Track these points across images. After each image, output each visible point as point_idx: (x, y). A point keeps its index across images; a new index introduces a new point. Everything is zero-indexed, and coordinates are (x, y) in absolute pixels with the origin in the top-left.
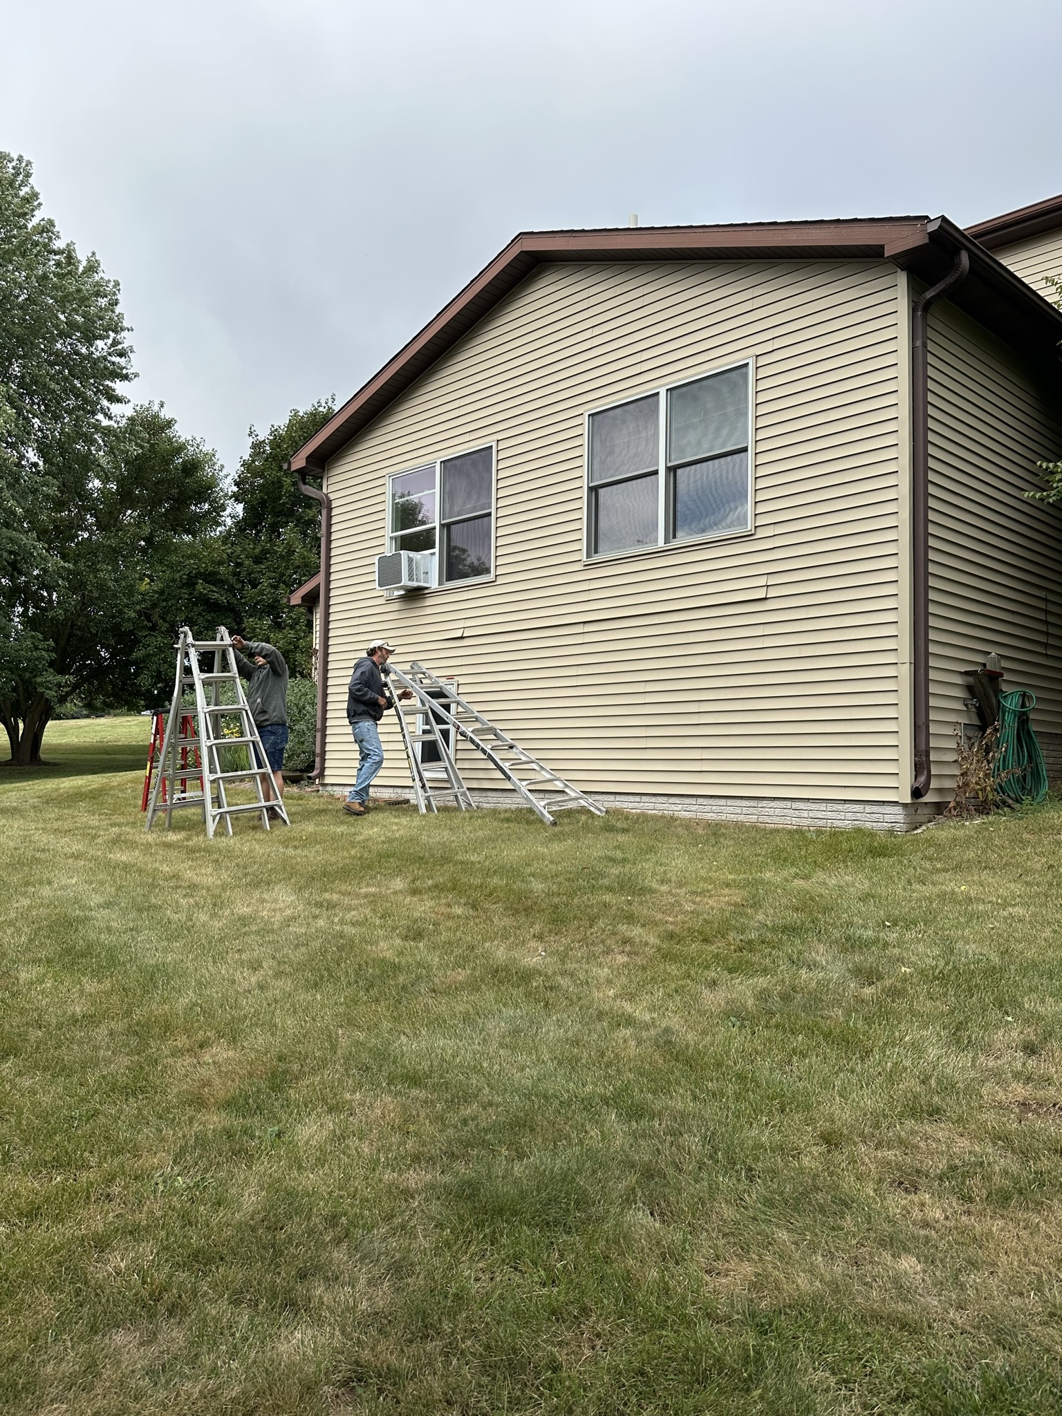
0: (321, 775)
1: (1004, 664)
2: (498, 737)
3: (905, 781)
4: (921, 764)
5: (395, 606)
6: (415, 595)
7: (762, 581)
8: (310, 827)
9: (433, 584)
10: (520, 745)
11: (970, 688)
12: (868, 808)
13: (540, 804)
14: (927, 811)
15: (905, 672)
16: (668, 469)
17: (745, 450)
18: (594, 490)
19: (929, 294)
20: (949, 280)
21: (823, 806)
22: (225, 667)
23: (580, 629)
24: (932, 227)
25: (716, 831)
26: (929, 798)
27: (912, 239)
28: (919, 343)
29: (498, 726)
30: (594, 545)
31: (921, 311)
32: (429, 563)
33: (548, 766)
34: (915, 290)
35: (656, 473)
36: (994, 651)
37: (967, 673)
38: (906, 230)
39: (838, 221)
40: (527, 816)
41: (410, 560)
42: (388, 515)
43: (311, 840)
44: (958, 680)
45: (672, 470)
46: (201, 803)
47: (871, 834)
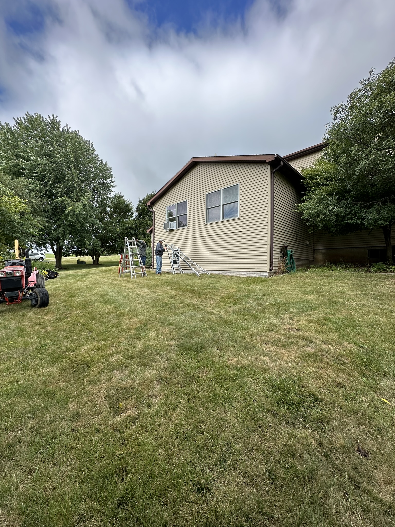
0: (153, 267)
1: (288, 245)
2: (188, 259)
3: (268, 268)
4: (272, 264)
5: (168, 233)
6: (171, 230)
7: (241, 228)
8: (151, 277)
9: (175, 229)
10: (193, 261)
11: (281, 249)
12: (261, 273)
13: (197, 273)
14: (272, 273)
15: (269, 246)
16: (223, 205)
17: (238, 201)
18: (208, 209)
19: (275, 170)
20: (279, 167)
21: (252, 273)
22: (134, 245)
23: (205, 237)
24: (275, 156)
25: (232, 278)
26: (273, 271)
27: (272, 159)
28: (272, 180)
29: (188, 257)
30: (208, 221)
31: (273, 173)
32: (175, 224)
33: (198, 265)
34: (272, 169)
35: (220, 206)
36: (286, 242)
37: (281, 246)
38: (270, 157)
39: (257, 155)
40: (194, 275)
41: (171, 223)
42: (166, 214)
43: (151, 279)
44: (279, 248)
46: (130, 272)
47: (262, 278)
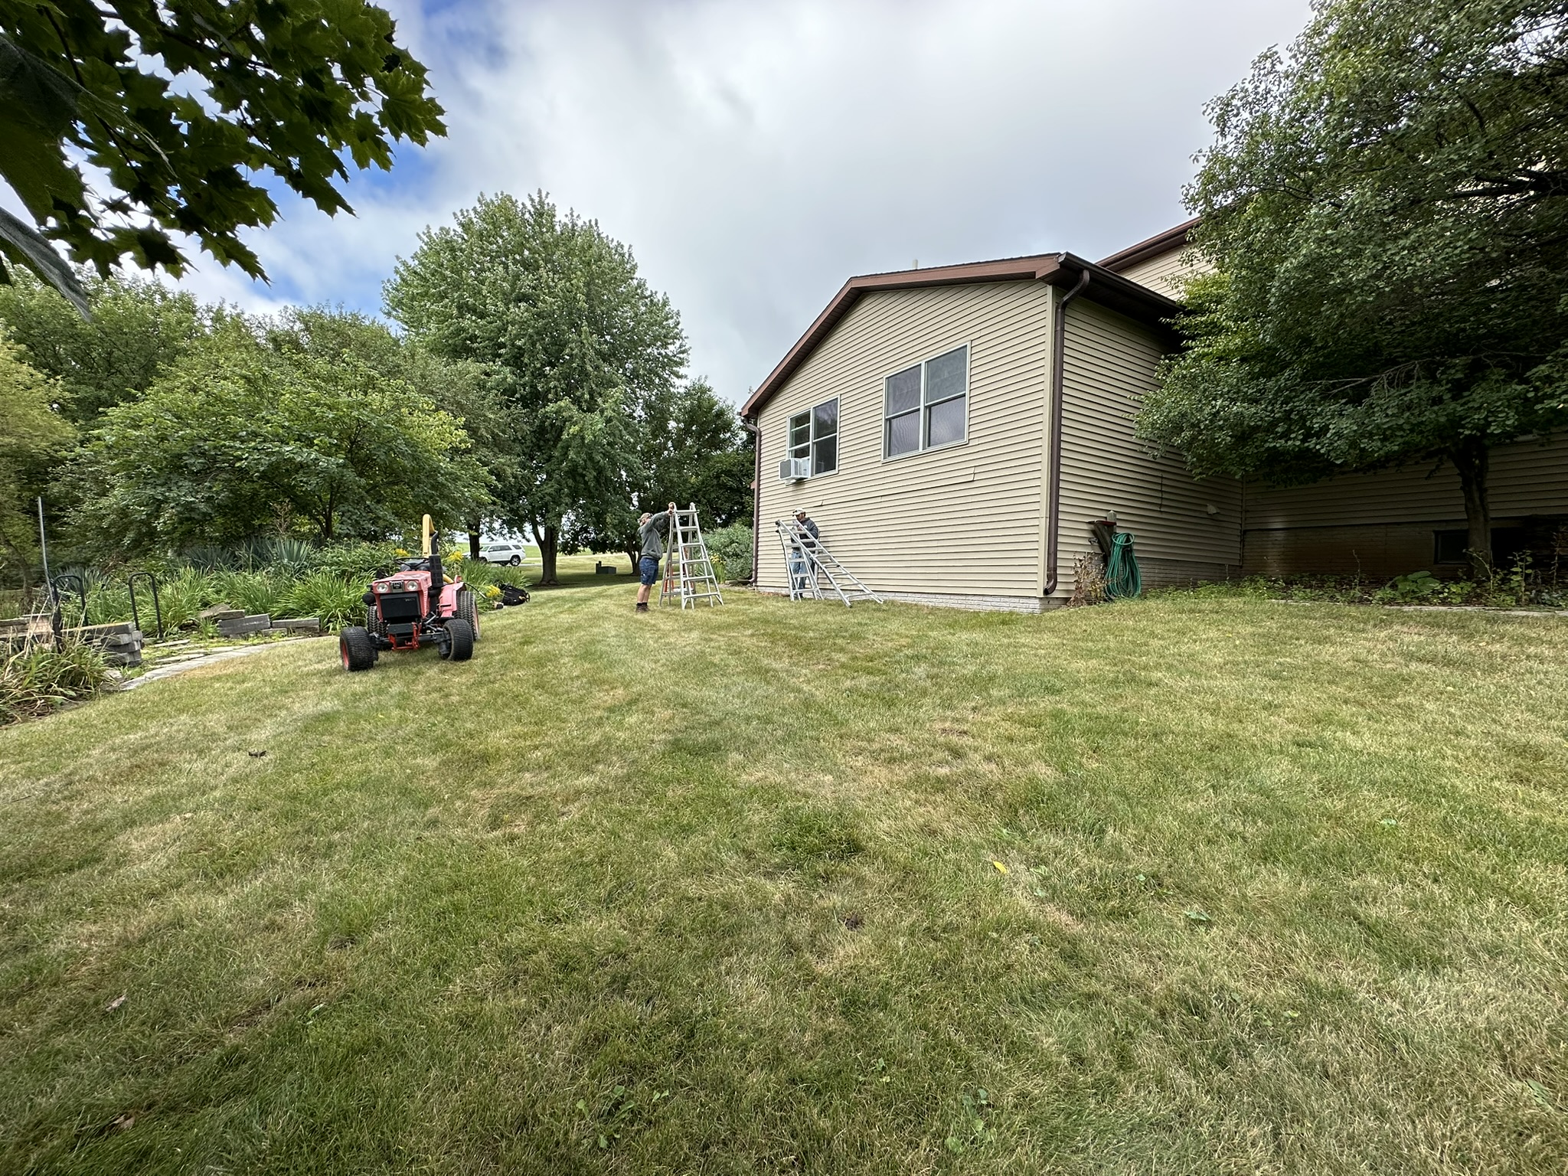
0: (755, 581)
1: (1119, 516)
2: (832, 561)
3: (1041, 583)
4: (1052, 574)
5: (791, 489)
6: (800, 482)
7: (972, 471)
9: (809, 476)
10: (842, 565)
11: (1093, 532)
12: (1022, 600)
13: (846, 597)
14: (1056, 602)
15: (1043, 523)
16: (926, 407)
17: (964, 395)
18: (889, 421)
19: (1065, 298)
20: (1076, 289)
21: (998, 599)
23: (879, 500)
24: (1061, 259)
26: (1055, 595)
27: (1052, 267)
28: (1059, 328)
29: (832, 555)
30: (889, 452)
31: (1062, 309)
32: (807, 463)
33: (856, 576)
34: (1057, 295)
35: (919, 410)
36: (1113, 509)
37: (1090, 523)
38: (1048, 262)
39: (1012, 259)
41: (796, 463)
42: (788, 438)
44: (1086, 527)
45: (929, 408)
